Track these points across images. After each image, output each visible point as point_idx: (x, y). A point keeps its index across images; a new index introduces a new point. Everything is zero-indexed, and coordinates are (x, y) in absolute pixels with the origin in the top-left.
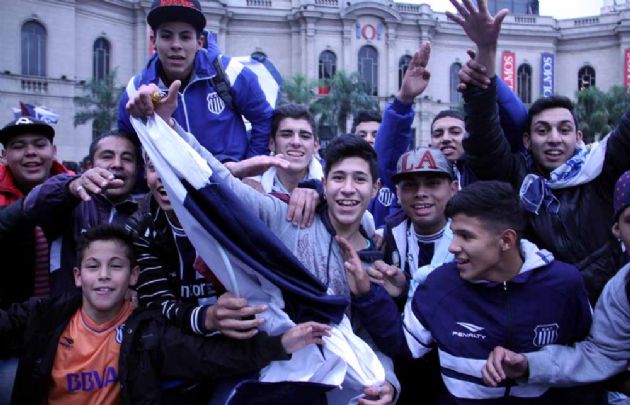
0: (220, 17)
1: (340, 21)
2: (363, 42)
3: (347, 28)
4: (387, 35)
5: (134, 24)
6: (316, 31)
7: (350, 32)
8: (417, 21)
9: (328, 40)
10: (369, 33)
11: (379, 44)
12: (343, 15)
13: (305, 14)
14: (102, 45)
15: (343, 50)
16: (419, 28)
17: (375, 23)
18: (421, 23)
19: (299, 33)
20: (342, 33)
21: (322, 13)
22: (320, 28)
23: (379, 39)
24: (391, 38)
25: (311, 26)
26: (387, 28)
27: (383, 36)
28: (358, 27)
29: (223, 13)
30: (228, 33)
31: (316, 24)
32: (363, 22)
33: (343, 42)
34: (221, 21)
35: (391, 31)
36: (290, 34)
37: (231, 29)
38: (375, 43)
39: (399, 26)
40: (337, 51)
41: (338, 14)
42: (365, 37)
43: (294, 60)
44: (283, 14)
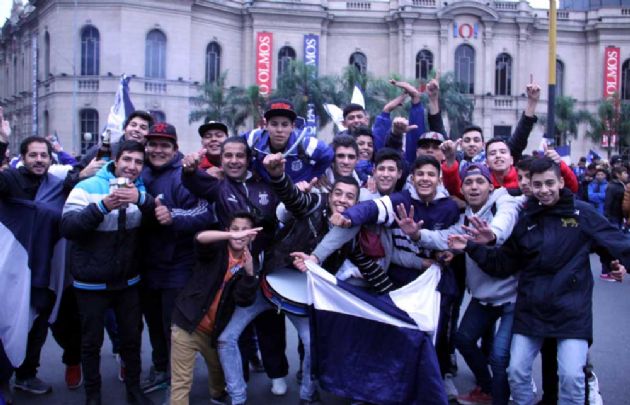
0: (321, 20)
1: (437, 21)
2: (459, 41)
3: (444, 27)
4: (484, 34)
5: (242, 28)
6: (413, 32)
7: (447, 31)
8: (515, 19)
9: (425, 40)
10: (466, 32)
11: (476, 43)
12: (440, 15)
13: (403, 16)
14: (214, 48)
15: (439, 50)
16: (517, 25)
17: (472, 22)
18: (518, 20)
19: (397, 33)
20: (439, 33)
21: (420, 14)
22: (418, 28)
23: (476, 37)
24: (488, 36)
25: (408, 26)
26: (484, 27)
27: (480, 35)
28: (455, 26)
29: (324, 15)
30: (329, 34)
31: (413, 24)
32: (460, 22)
33: (440, 41)
34: (323, 24)
35: (488, 29)
36: (388, 35)
37: (332, 30)
38: (472, 41)
39: (496, 24)
40: (434, 51)
41: (436, 15)
42: (463, 37)
43: (392, 59)
44: (382, 15)
